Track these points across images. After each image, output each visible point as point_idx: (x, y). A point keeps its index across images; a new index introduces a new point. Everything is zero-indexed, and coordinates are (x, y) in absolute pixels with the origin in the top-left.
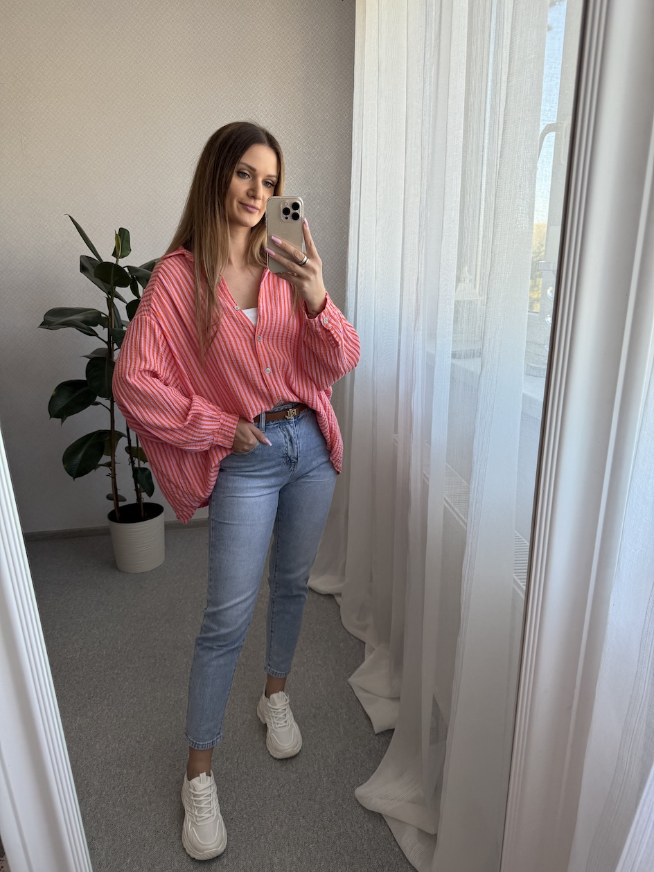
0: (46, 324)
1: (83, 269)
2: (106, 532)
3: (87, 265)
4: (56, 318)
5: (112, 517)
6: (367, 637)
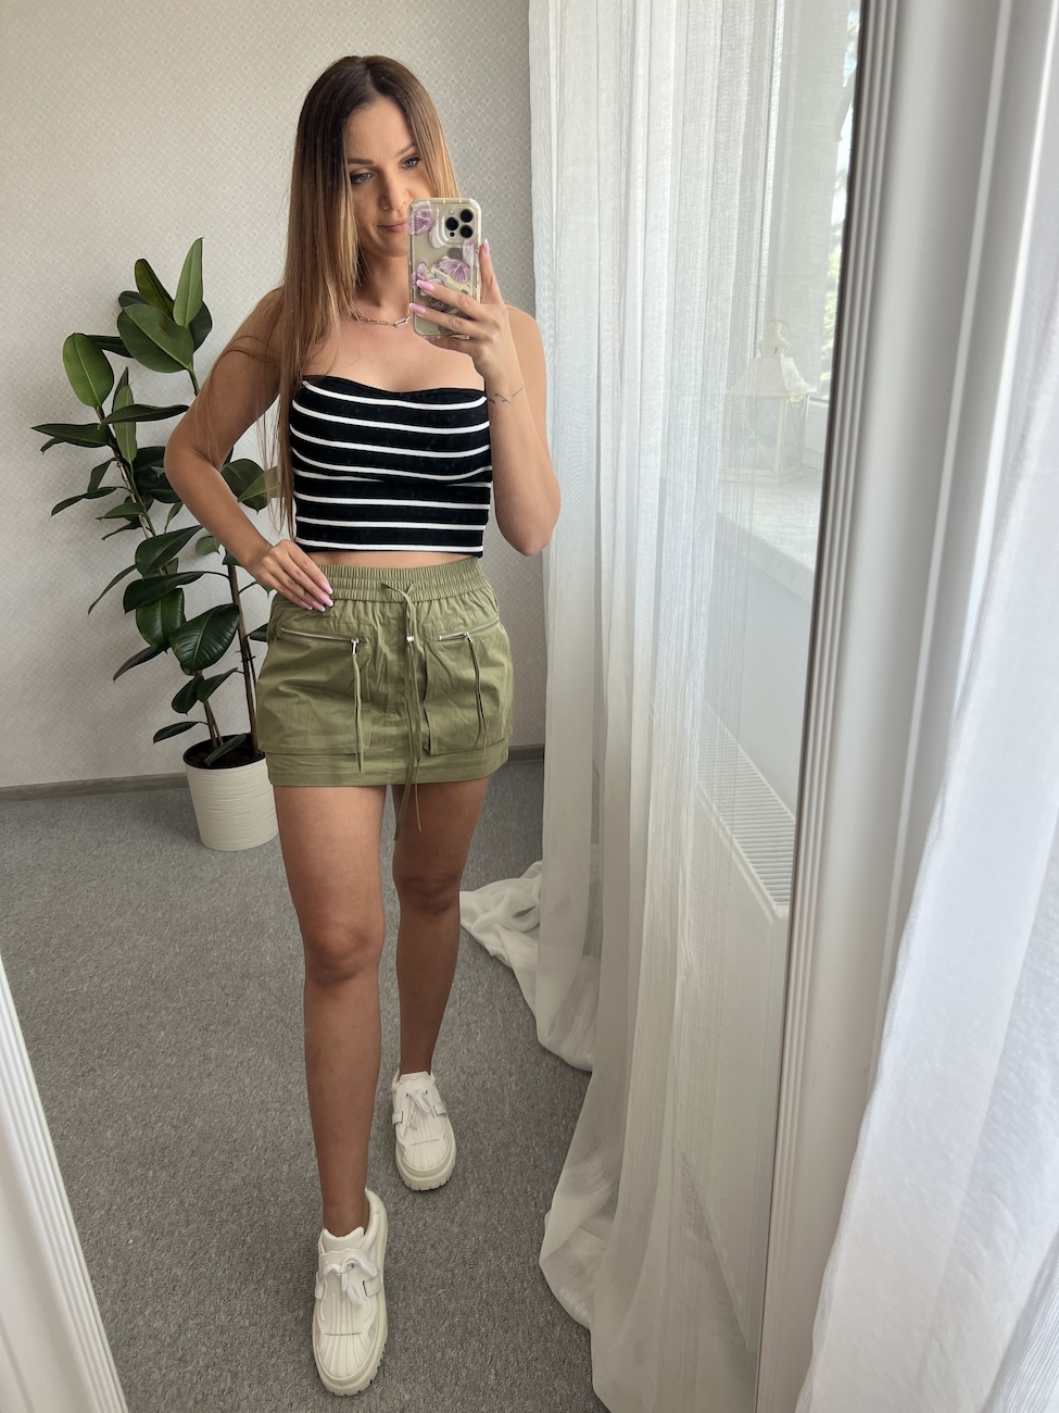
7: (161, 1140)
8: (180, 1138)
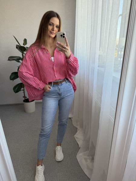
0: (9, 60)
1: (17, 48)
2: (23, 104)
3: (18, 47)
4: (11, 58)
5: (24, 101)
6: (78, 127)
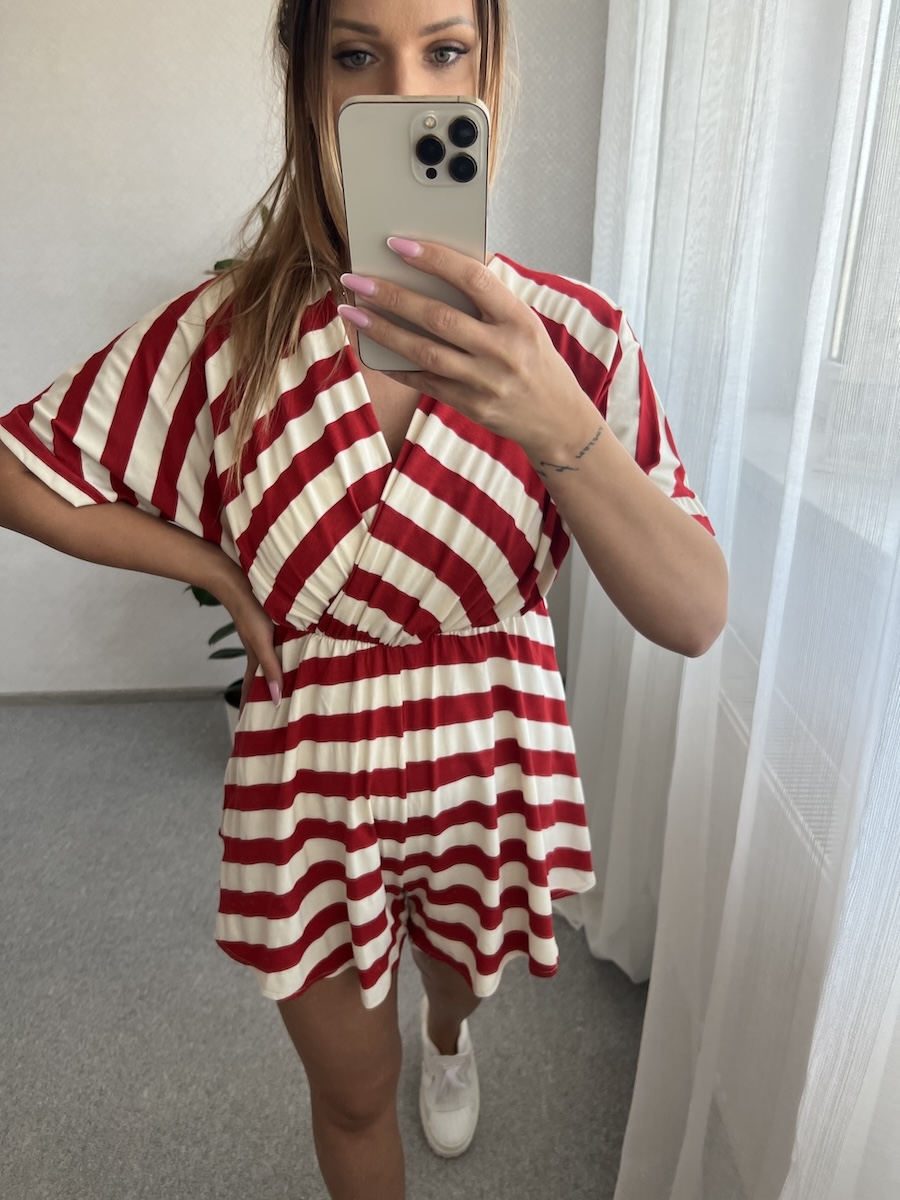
7: (195, 1108)
8: (213, 1107)
